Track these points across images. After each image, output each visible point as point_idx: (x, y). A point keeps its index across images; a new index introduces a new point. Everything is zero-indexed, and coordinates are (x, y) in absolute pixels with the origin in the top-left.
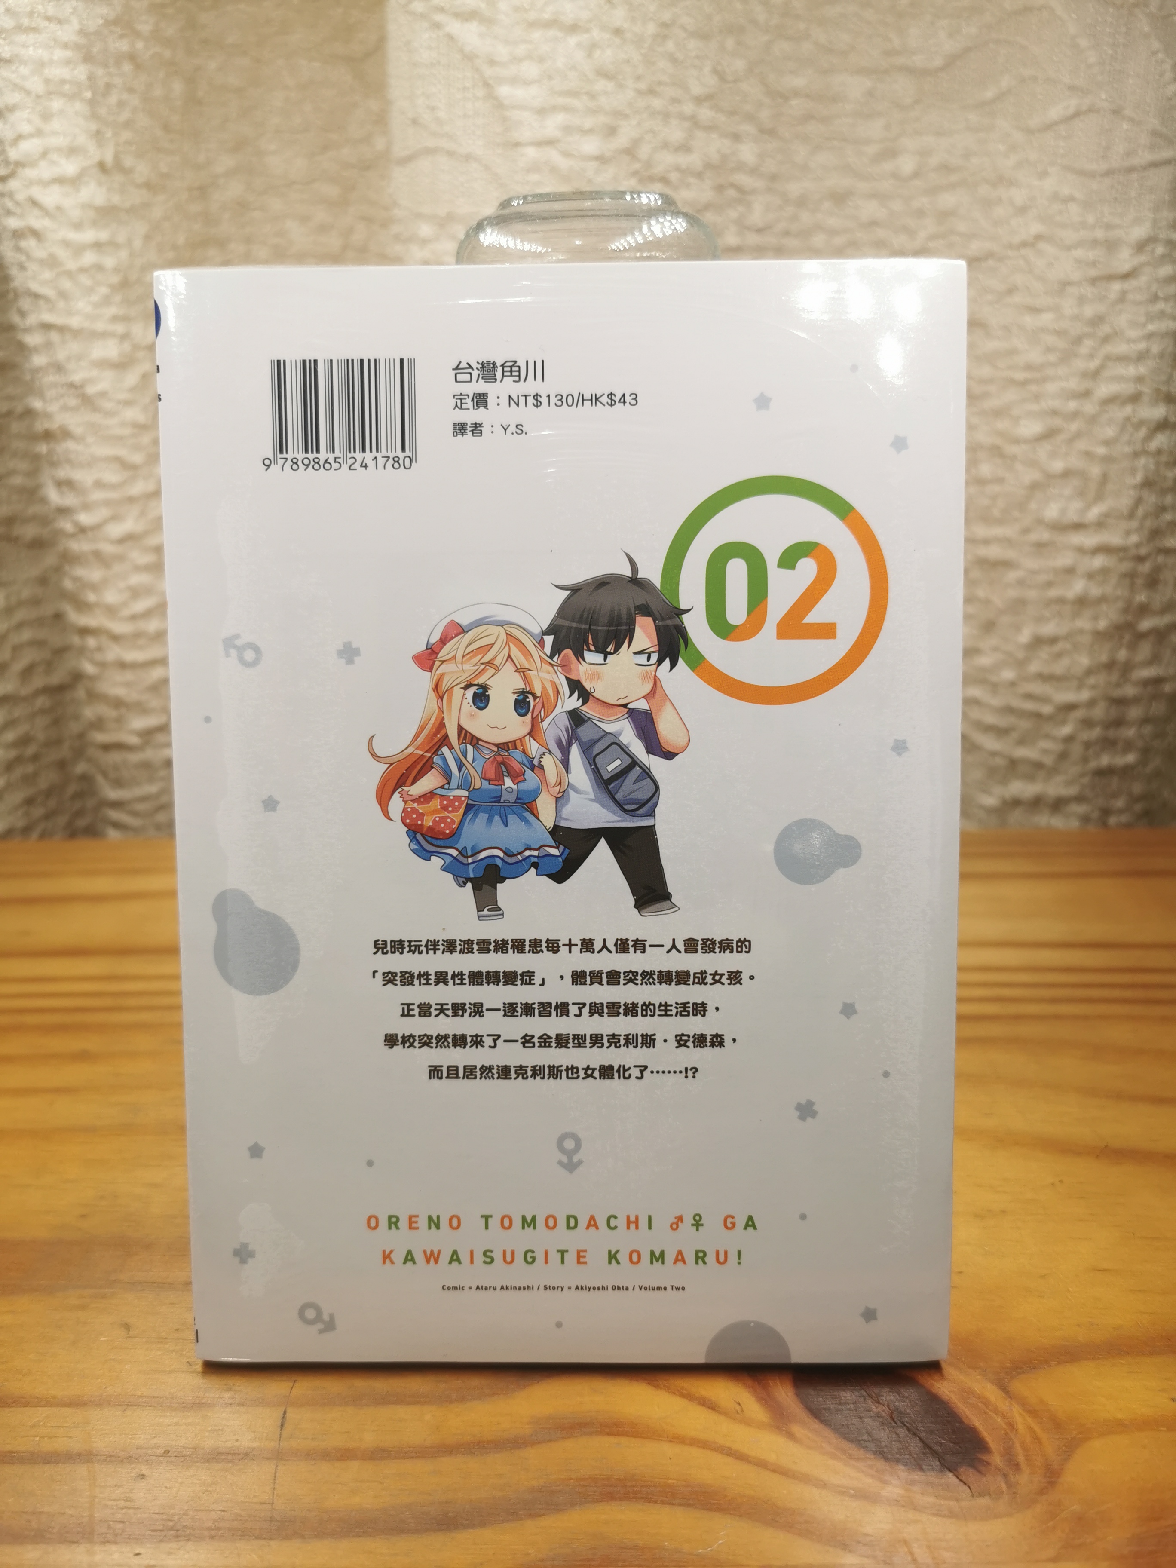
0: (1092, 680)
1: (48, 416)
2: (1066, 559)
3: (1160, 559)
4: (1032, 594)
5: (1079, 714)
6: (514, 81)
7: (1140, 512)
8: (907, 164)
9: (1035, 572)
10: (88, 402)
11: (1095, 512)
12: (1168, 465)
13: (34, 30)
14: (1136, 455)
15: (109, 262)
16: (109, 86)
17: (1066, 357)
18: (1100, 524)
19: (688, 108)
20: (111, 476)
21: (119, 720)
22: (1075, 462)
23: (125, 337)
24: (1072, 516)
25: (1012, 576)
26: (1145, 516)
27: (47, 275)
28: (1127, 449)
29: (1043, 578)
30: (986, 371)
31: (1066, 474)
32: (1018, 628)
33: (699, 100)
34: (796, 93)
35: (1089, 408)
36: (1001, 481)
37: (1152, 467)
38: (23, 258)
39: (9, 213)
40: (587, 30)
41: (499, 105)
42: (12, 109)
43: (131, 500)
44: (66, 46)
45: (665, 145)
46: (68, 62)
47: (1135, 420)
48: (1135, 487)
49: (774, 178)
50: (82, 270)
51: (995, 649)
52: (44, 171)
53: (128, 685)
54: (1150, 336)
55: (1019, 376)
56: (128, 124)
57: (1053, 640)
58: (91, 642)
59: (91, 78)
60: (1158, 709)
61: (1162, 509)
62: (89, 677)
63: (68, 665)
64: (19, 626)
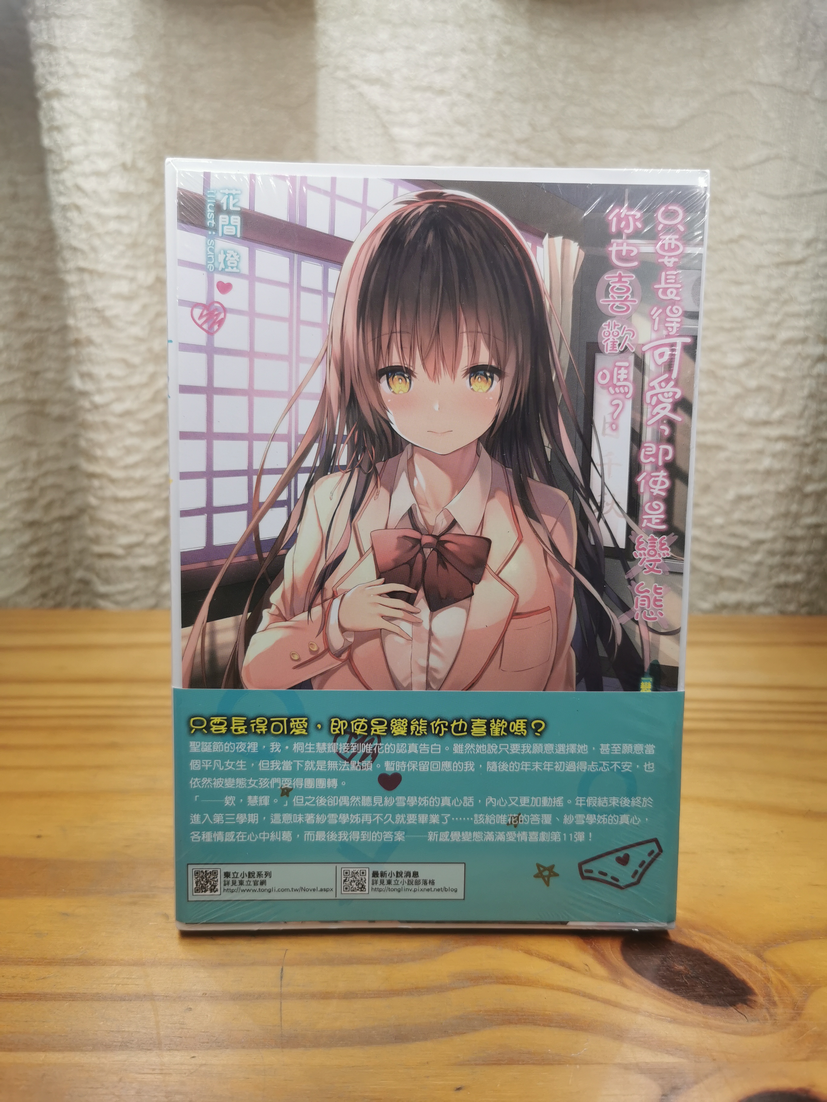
0: (774, 524)
1: (78, 330)
2: (757, 445)
3: (819, 446)
4: (735, 467)
5: (766, 547)
6: (403, 124)
7: (806, 414)
9: (737, 453)
10: (106, 321)
11: (778, 414)
14: (804, 377)
15: (126, 229)
17: (759, 314)
18: (780, 422)
20: (119, 371)
21: (111, 537)
22: (765, 381)
23: (133, 279)
24: (763, 416)
25: (722, 455)
26: (810, 417)
27: (84, 235)
28: (799, 374)
29: (742, 456)
31: (759, 389)
32: (726, 490)
33: (520, 142)
34: (580, 140)
35: (774, 346)
37: (814, 385)
38: (68, 224)
39: (62, 194)
40: (450, 94)
41: (392, 140)
42: (68, 126)
43: (130, 388)
44: (106, 87)
46: (106, 98)
47: (803, 355)
48: (803, 398)
50: (108, 233)
51: (709, 504)
52: (87, 167)
53: (119, 513)
54: (814, 301)
55: (727, 325)
56: (142, 140)
57: (749, 498)
58: (96, 483)
59: (120, 108)
60: (817, 545)
61: (820, 413)
62: (93, 508)
63: (78, 501)
64: (45, 474)
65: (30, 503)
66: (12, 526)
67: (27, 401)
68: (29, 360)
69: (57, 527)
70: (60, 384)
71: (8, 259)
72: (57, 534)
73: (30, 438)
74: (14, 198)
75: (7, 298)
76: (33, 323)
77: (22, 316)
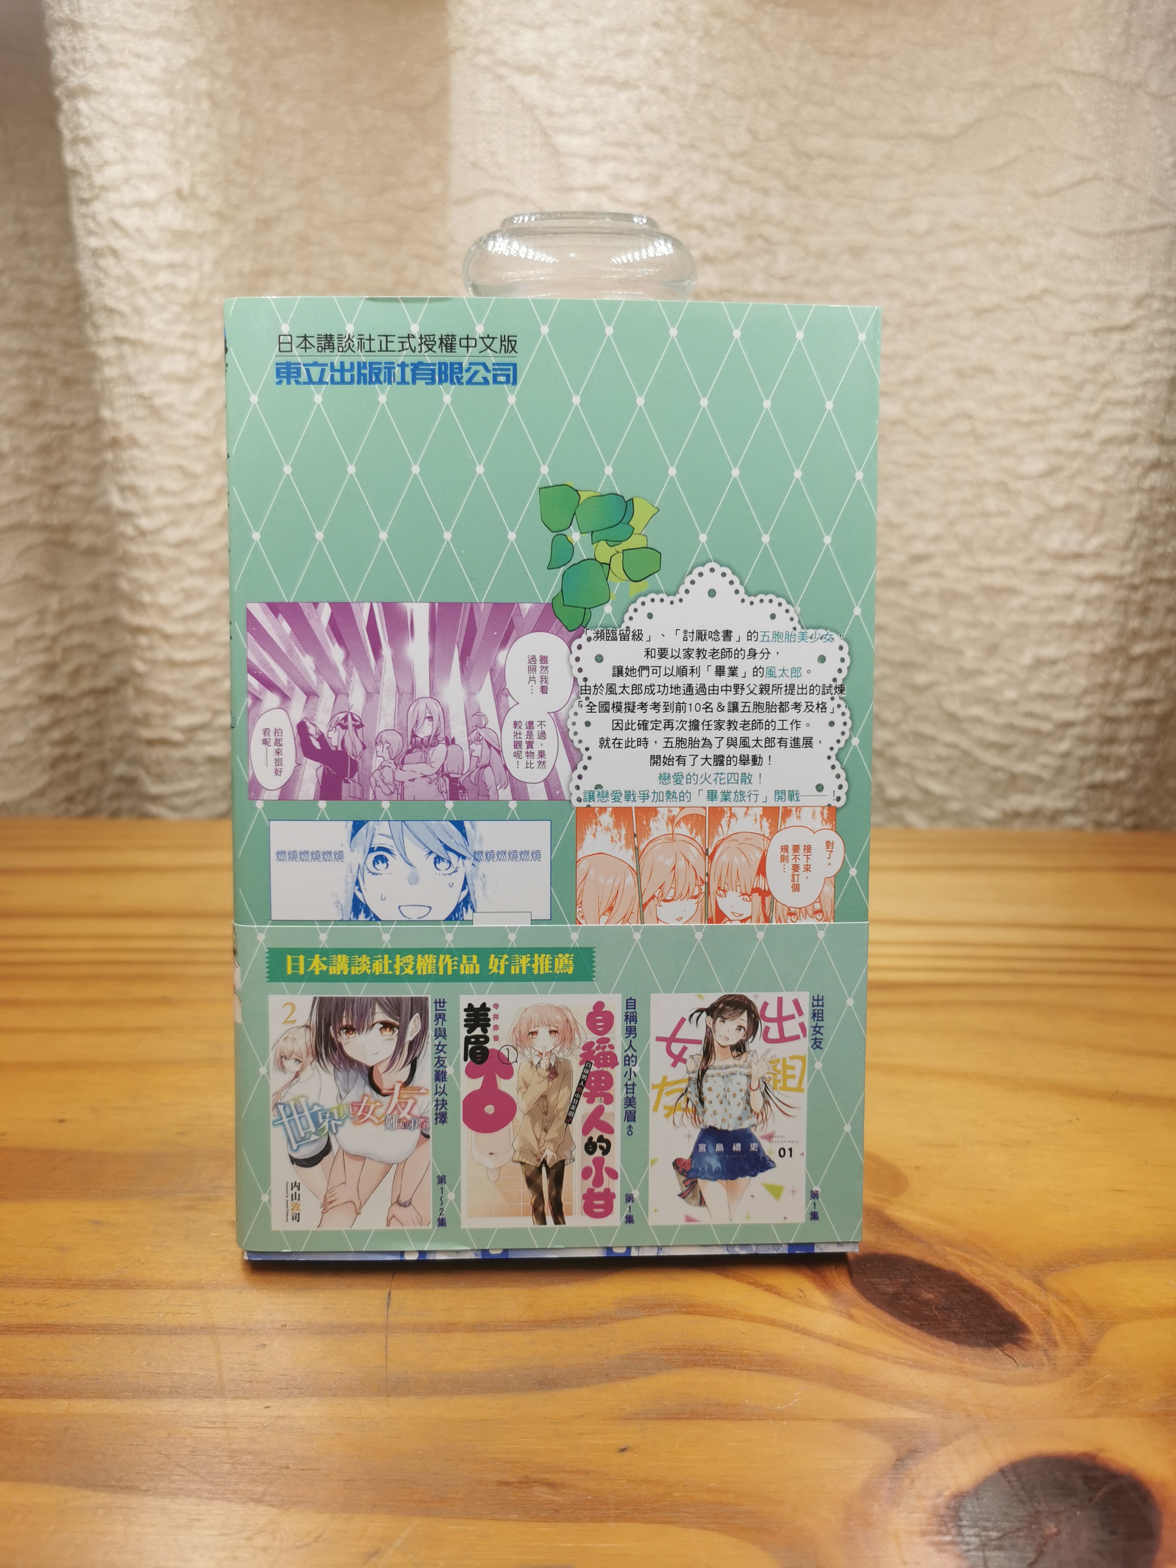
0: (1088, 700)
1: (116, 425)
2: (1065, 587)
3: (1152, 588)
4: (1033, 619)
5: (1076, 731)
6: (571, 131)
7: (1135, 544)
8: (921, 223)
9: (1037, 599)
10: (155, 413)
11: (1094, 543)
12: (1161, 501)
13: (125, 65)
14: (1132, 491)
15: (181, 282)
16: (188, 121)
17: (1069, 401)
18: (1098, 555)
19: (725, 163)
20: (172, 484)
21: (165, 717)
22: (1076, 497)
23: (192, 354)
24: (1073, 547)
25: (1016, 602)
26: (1140, 548)
27: (123, 292)
28: (1124, 486)
29: (1044, 604)
30: (992, 413)
31: (1068, 508)
32: (1020, 651)
33: (733, 156)
34: (820, 154)
35: (1090, 447)
36: (1005, 514)
37: (1146, 503)
38: (101, 276)
39: (90, 233)
40: (637, 88)
41: (556, 153)
42: (100, 137)
43: (190, 507)
44: (152, 81)
45: (703, 196)
46: (153, 97)
47: (1131, 459)
48: (1130, 521)
49: (797, 231)
50: (156, 288)
51: (998, 671)
52: (127, 195)
53: (175, 682)
54: (1146, 383)
55: (1025, 417)
56: (203, 156)
57: (1053, 662)
58: (143, 640)
59: (173, 111)
60: (1149, 728)
61: (1155, 542)
62: (139, 675)
63: (118, 666)
64: (71, 630)
65: (50, 669)
66: (25, 701)
67: (44, 527)
68: (46, 469)
69: (87, 703)
70: (87, 503)
71: (14, 325)
72: (87, 713)
73: (48, 579)
74: (23, 239)
75: (14, 381)
76: (50, 417)
77: (35, 406)
